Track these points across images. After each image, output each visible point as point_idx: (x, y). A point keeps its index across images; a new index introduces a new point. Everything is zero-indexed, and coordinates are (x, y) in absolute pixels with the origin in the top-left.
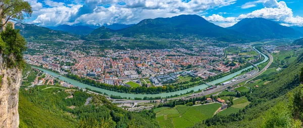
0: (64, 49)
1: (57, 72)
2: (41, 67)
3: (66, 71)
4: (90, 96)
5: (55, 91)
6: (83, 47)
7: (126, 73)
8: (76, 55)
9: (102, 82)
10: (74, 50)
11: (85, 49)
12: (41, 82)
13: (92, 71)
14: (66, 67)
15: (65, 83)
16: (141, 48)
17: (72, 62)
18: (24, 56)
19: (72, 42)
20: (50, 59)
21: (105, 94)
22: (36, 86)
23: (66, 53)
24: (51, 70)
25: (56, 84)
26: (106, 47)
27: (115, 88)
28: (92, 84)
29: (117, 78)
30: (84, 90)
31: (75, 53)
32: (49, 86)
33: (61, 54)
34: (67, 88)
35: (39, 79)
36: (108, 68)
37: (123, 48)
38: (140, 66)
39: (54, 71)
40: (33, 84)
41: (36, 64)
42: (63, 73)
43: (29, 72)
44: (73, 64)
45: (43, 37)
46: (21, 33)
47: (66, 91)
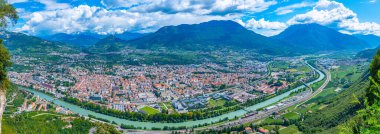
0: (60, 64)
1: (52, 95)
2: (31, 87)
3: (63, 93)
4: (94, 125)
5: (49, 118)
6: (85, 63)
7: (141, 95)
8: (75, 72)
9: (109, 107)
10: (73, 66)
11: (87, 65)
12: (31, 107)
13: (97, 93)
14: (63, 89)
15: (62, 108)
16: (160, 63)
17: (70, 81)
18: (9, 74)
19: (71, 56)
20: (43, 78)
21: (113, 123)
22: (24, 113)
23: (64, 70)
24: (43, 92)
25: (51, 110)
26: (115, 62)
27: (126, 116)
28: (97, 110)
29: (128, 103)
30: (86, 118)
31: (75, 70)
32: (40, 112)
33: (57, 71)
34: (64, 115)
35: (29, 103)
36: (117, 88)
37: (136, 64)
38: (159, 86)
39: (48, 93)
40: (20, 110)
41: (25, 84)
42: (59, 95)
43: (15, 95)
44: (72, 84)
45: (34, 50)
46: (5, 44)
47: (63, 118)
